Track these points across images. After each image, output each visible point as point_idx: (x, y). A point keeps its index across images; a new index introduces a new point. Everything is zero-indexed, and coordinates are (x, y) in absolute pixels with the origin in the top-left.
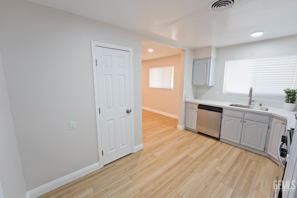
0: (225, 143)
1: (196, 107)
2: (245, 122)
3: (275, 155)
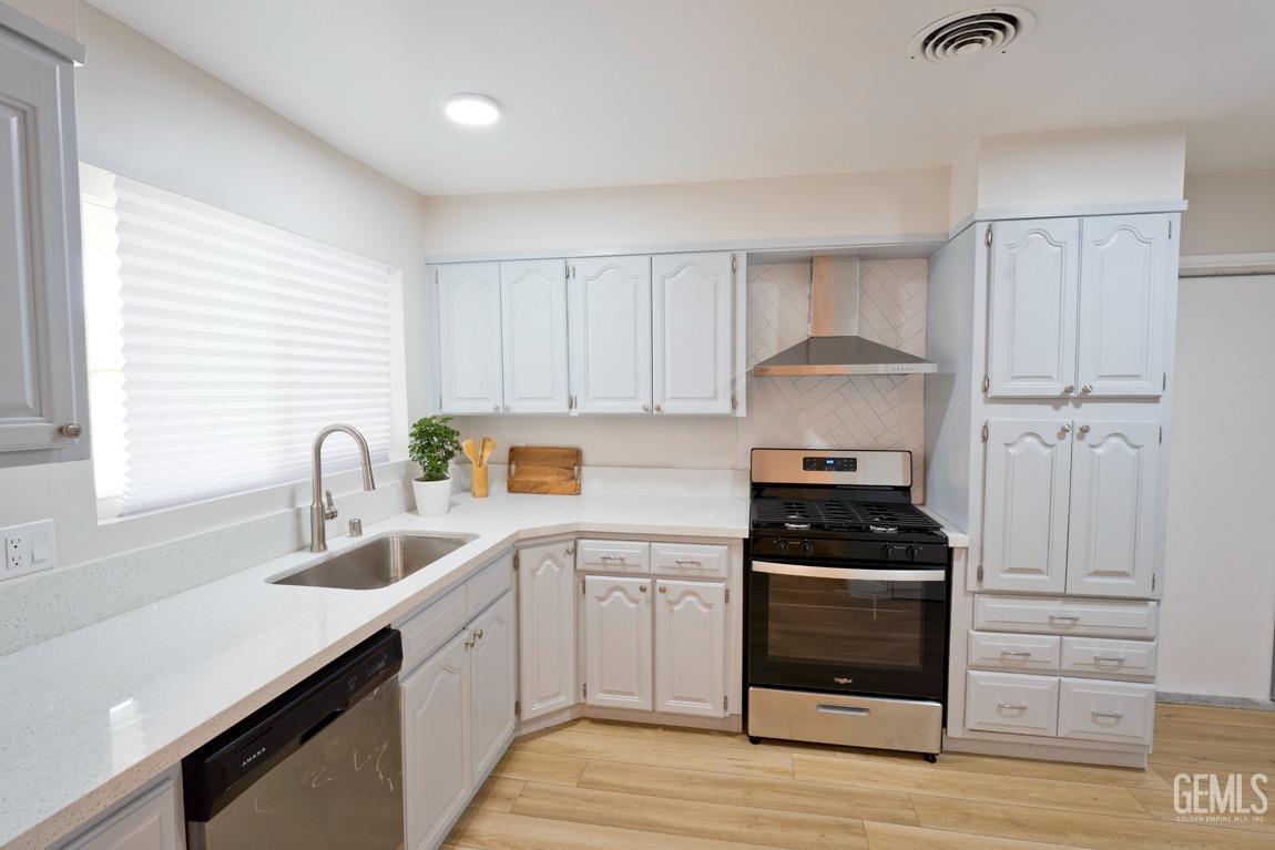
2: (480, 635)
3: (556, 695)
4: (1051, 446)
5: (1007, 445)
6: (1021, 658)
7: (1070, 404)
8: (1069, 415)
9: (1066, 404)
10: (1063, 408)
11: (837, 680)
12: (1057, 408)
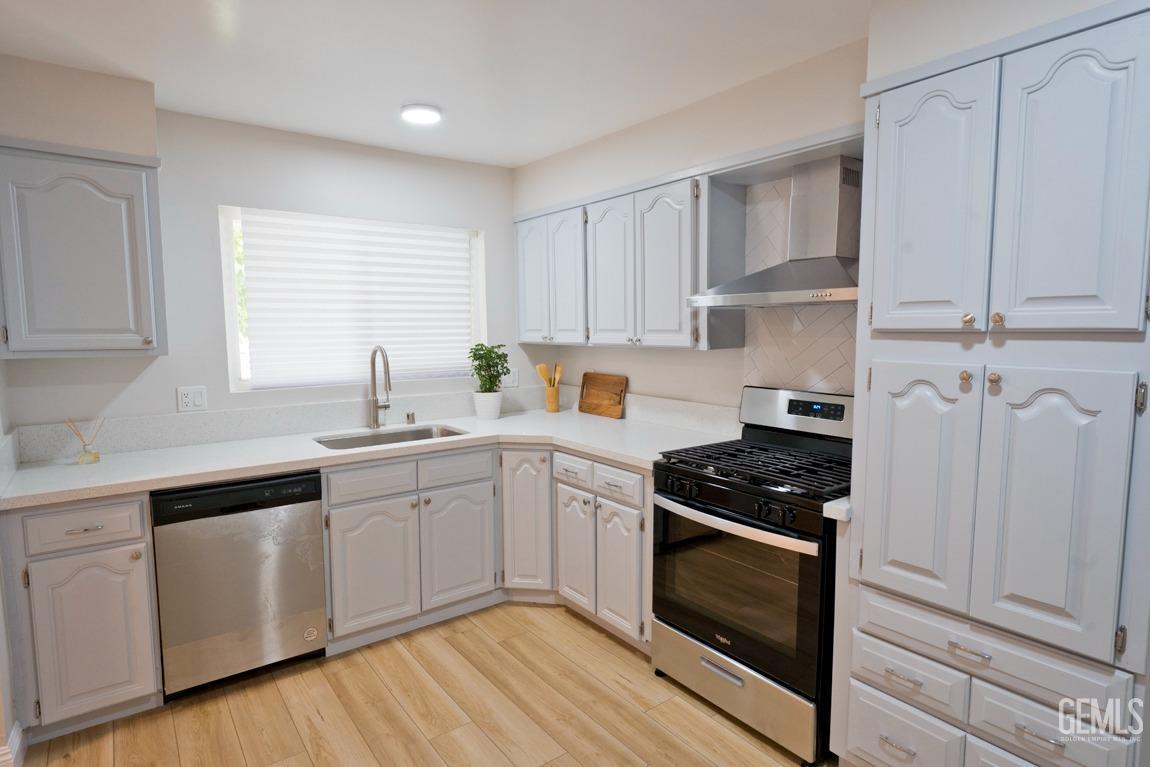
0: (359, 650)
1: (133, 520)
2: (428, 502)
3: (535, 577)
4: (953, 401)
5: (895, 395)
6: (912, 685)
7: (988, 342)
8: (983, 357)
9: (983, 341)
10: (977, 347)
11: (718, 637)
12: (967, 346)
